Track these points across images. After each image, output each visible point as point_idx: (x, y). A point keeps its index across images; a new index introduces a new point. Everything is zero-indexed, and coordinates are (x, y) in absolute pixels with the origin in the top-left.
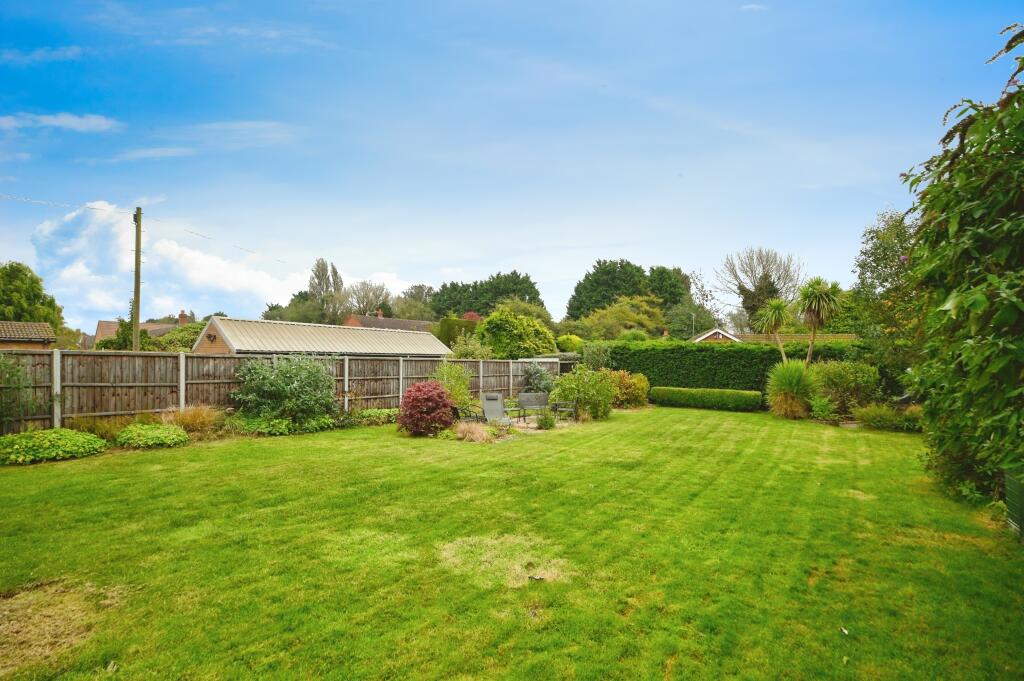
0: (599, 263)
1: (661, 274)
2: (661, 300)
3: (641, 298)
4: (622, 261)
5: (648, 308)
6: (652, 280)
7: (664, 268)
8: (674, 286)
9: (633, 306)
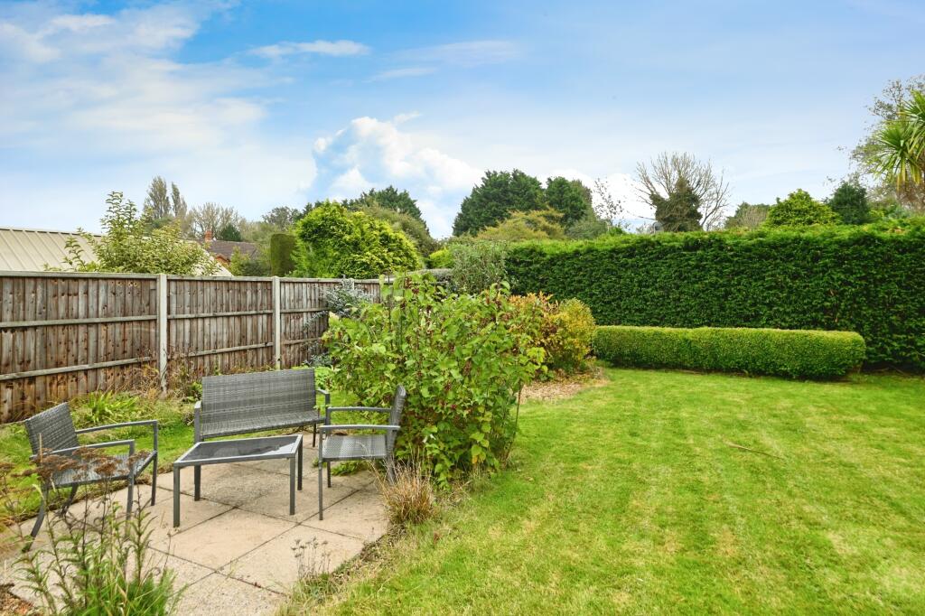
0: (488, 174)
1: (560, 186)
2: (561, 215)
3: (539, 213)
4: (516, 171)
5: (547, 224)
6: (550, 192)
7: (563, 179)
8: (576, 199)
9: (529, 222)
